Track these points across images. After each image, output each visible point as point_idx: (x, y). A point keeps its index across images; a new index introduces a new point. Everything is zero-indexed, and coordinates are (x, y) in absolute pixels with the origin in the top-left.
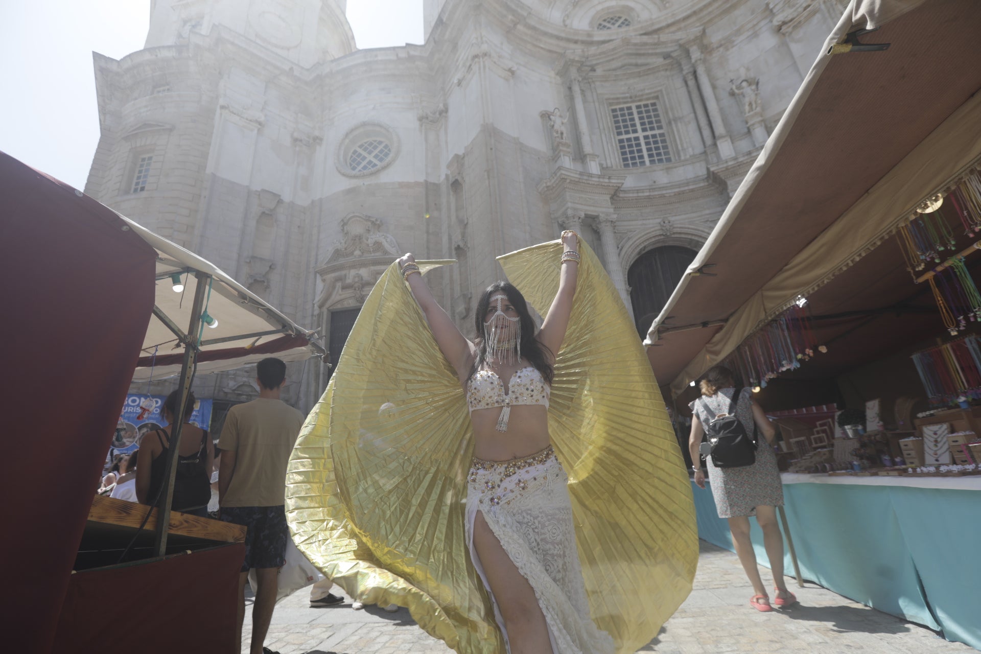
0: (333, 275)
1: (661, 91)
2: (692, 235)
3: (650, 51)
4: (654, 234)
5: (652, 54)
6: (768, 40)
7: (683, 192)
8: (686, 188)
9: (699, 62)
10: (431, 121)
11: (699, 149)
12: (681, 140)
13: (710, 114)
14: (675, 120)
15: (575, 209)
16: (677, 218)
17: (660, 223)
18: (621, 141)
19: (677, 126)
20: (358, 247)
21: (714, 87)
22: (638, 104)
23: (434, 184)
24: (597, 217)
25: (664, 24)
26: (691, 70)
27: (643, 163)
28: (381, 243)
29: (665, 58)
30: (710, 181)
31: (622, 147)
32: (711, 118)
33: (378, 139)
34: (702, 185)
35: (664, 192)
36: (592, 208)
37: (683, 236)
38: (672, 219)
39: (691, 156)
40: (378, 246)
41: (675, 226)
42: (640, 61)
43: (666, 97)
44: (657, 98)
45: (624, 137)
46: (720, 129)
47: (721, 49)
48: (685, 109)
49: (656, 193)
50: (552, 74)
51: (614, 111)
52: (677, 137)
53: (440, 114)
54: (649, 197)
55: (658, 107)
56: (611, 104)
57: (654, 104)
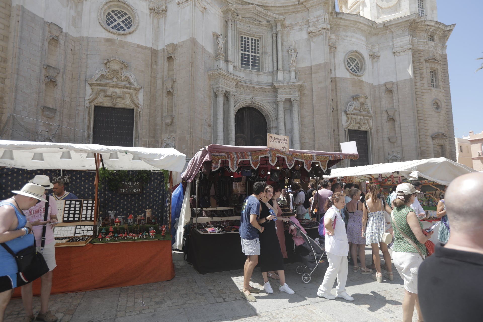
0: (99, 87)
1: (262, 36)
2: (261, 106)
3: (262, 16)
4: (247, 102)
5: (263, 17)
6: (305, 35)
7: (262, 88)
8: (263, 87)
9: (280, 32)
10: (156, 12)
11: (271, 70)
12: (265, 63)
13: (278, 58)
14: (265, 53)
15: (222, 88)
16: (257, 98)
17: (251, 98)
18: (242, 54)
19: (265, 56)
20: (115, 76)
21: (282, 45)
22: (252, 38)
23: (155, 50)
24: (229, 92)
25: (270, 5)
26: (276, 33)
27: (249, 68)
28: (129, 78)
29: (267, 22)
30: (272, 87)
31: (242, 57)
32: (278, 60)
33: (125, 11)
34: (269, 87)
35: (255, 86)
36: (228, 88)
37: (258, 106)
38: (255, 98)
39: (267, 72)
40: (127, 79)
41: (256, 101)
42: (258, 18)
43: (264, 40)
44: (260, 38)
45: (244, 52)
46: (280, 67)
47: (289, 28)
48: (269, 49)
49: (252, 86)
50: (220, 10)
51: (242, 37)
52: (264, 61)
53: (162, 11)
54: (249, 86)
55: (260, 42)
56: (241, 34)
57: (258, 41)
